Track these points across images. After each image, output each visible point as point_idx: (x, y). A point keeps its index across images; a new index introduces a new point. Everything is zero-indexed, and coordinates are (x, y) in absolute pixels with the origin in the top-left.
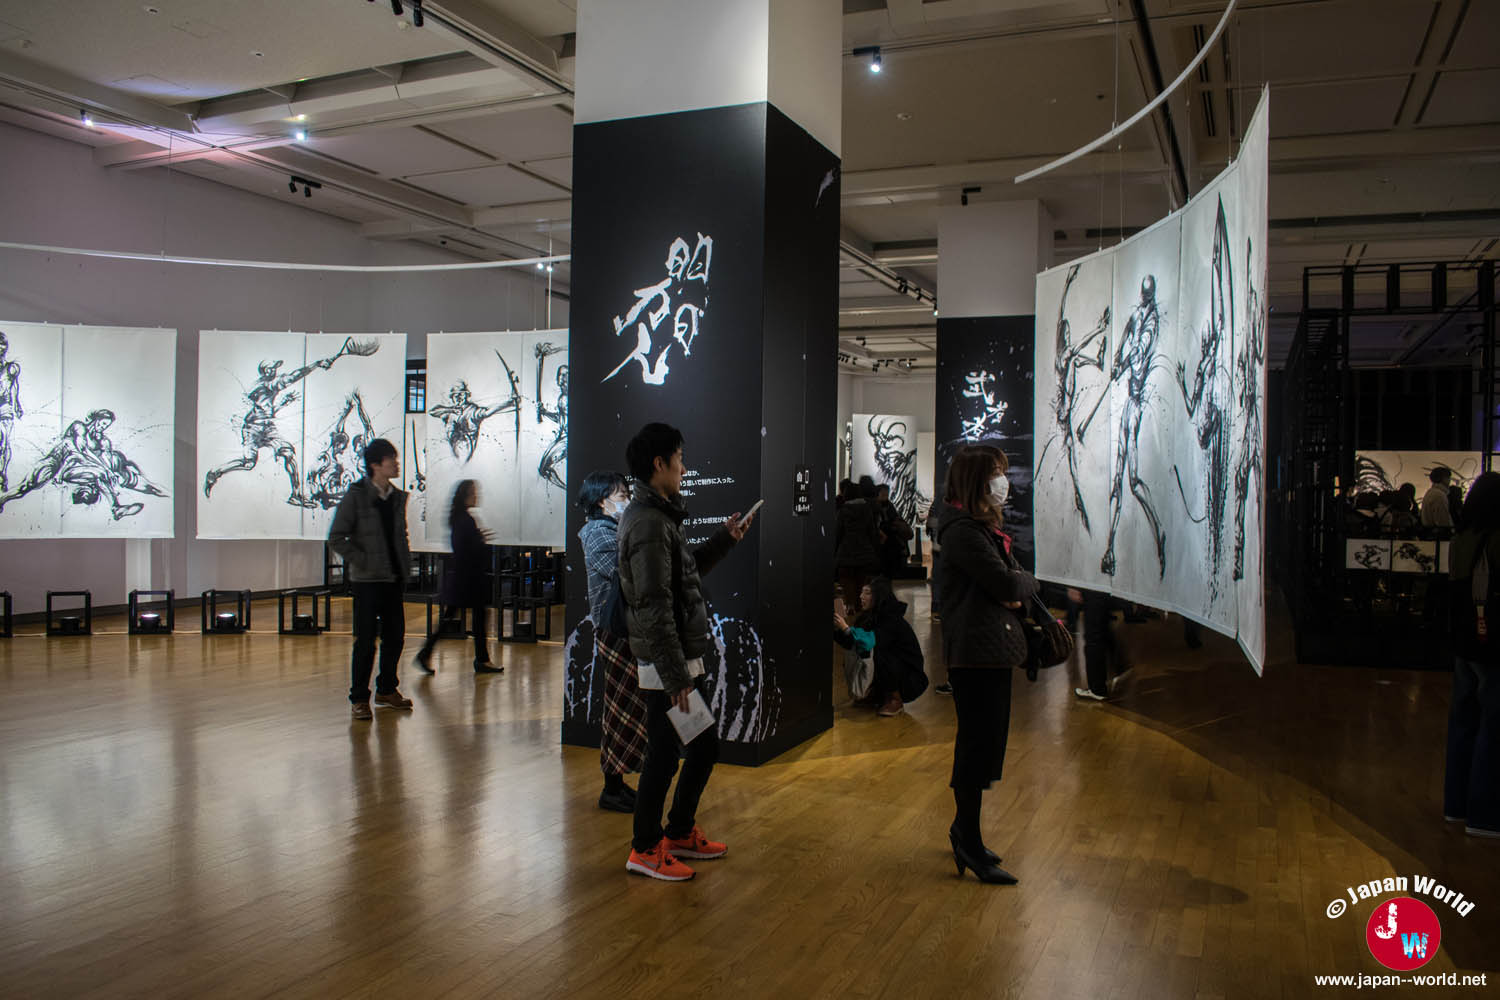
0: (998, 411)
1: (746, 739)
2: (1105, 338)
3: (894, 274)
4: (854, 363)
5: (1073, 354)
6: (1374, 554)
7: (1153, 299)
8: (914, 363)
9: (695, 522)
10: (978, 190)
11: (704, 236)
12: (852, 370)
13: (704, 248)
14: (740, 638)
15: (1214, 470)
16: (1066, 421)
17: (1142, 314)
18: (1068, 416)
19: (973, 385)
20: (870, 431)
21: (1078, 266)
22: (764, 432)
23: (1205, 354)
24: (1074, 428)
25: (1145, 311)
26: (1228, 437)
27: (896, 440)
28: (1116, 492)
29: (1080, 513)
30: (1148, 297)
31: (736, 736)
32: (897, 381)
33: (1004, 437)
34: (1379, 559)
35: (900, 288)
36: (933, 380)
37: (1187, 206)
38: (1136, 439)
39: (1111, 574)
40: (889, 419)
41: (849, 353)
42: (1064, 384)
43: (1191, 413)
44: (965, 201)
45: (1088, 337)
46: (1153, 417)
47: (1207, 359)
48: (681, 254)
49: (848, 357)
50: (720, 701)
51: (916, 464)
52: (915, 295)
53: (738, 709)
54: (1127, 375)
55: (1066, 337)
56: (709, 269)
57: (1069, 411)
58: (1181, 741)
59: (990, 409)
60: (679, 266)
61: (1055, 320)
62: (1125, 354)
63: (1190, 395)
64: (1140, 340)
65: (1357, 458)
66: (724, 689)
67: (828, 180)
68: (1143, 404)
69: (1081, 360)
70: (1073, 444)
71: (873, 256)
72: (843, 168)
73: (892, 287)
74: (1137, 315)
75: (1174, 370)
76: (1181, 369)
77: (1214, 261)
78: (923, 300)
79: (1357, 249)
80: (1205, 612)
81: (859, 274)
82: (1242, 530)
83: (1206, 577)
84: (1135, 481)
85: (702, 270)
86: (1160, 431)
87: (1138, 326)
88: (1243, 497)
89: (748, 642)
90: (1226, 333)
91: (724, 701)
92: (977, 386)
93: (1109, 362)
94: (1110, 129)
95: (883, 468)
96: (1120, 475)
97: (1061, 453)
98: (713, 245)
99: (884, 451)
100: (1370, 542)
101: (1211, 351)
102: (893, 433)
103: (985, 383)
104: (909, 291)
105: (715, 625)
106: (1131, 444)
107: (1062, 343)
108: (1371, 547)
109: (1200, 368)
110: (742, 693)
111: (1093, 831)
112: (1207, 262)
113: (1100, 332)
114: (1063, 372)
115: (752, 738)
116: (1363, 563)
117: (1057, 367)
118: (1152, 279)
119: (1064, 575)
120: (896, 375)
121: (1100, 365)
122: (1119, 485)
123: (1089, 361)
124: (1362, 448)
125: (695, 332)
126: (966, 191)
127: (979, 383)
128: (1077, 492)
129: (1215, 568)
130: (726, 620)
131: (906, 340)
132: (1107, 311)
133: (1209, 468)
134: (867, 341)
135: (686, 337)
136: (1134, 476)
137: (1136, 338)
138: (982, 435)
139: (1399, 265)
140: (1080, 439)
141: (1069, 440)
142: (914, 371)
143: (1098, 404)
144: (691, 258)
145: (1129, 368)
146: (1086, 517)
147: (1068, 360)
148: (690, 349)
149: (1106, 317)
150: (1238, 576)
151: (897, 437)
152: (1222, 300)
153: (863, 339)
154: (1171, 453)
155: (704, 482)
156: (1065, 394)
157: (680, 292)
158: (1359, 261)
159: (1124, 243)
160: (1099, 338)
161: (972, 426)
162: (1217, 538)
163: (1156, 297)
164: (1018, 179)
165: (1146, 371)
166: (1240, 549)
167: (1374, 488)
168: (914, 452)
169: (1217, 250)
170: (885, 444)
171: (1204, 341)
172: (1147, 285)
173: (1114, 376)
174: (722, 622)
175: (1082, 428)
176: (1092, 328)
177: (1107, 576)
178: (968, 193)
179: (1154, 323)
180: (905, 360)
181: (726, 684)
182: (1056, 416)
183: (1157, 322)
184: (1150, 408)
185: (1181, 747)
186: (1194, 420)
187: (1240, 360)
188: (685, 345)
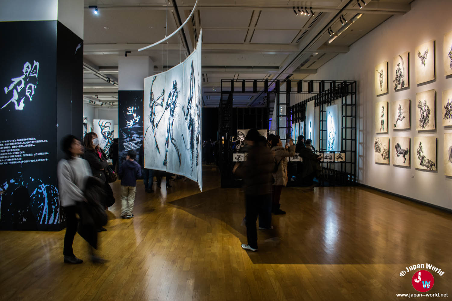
0: (137, 119)
1: (55, 223)
2: (163, 98)
3: (106, 77)
4: (95, 103)
5: (154, 102)
6: (240, 157)
7: (176, 87)
8: (114, 104)
9: (35, 155)
10: (130, 52)
11: (36, 62)
12: (95, 106)
13: (36, 66)
14: (52, 191)
15: (191, 136)
16: (153, 122)
17: (173, 91)
18: (153, 120)
19: (130, 111)
20: (99, 125)
21: (156, 77)
22: (57, 125)
23: (189, 103)
24: (155, 124)
25: (174, 90)
26: (194, 126)
27: (108, 127)
28: (167, 142)
29: (157, 148)
30: (175, 86)
31: (52, 222)
32: (109, 109)
33: (139, 126)
34: (241, 159)
35: (108, 81)
36: (118, 109)
37: (184, 61)
38: (172, 127)
39: (166, 166)
40: (105, 121)
41: (93, 100)
42: (152, 111)
43: (186, 120)
44: (126, 55)
45: (158, 98)
46: (177, 121)
47: (189, 105)
48: (28, 67)
49: (93, 101)
50: (46, 211)
51: (114, 135)
52: (113, 83)
53: (52, 213)
54: (169, 108)
55: (153, 97)
56: (38, 73)
57: (154, 119)
58: (188, 212)
59: (135, 118)
60: (28, 71)
61: (150, 92)
62: (169, 103)
63: (186, 114)
64: (173, 99)
65: (238, 132)
66: (47, 208)
67: (79, 46)
68: (174, 117)
69: (157, 104)
70: (155, 128)
71: (99, 71)
72: (84, 43)
73: (106, 80)
74: (172, 91)
75: (182, 108)
76: (183, 107)
77: (191, 77)
78: (115, 84)
79: (237, 75)
80: (190, 175)
81: (95, 76)
82: (198, 152)
83: (190, 165)
84: (172, 139)
85: (36, 73)
86: (178, 125)
87: (172, 94)
88: (198, 143)
89: (54, 192)
90: (194, 97)
91: (47, 211)
92: (131, 111)
93: (165, 105)
94: (164, 37)
95: (104, 136)
96: (168, 137)
97: (152, 131)
98: (39, 65)
99: (104, 131)
100: (239, 154)
101: (190, 102)
102: (106, 125)
103: (133, 110)
104: (111, 82)
105: (43, 187)
106: (171, 128)
107: (151, 99)
108: (239, 155)
109: (188, 107)
110: (53, 208)
111: (162, 239)
112: (189, 77)
113: (162, 96)
114: (152, 107)
115: (57, 222)
116: (237, 160)
117: (150, 106)
118: (176, 81)
119: (153, 167)
120: (108, 107)
121: (162, 106)
122: (168, 140)
123: (159, 104)
124: (239, 129)
125: (33, 93)
126: (126, 52)
127: (131, 110)
128: (156, 142)
129: (192, 163)
130: (47, 185)
131: (111, 97)
132: (164, 90)
133: (190, 135)
134: (98, 97)
135: (30, 95)
136: (172, 137)
137: (172, 98)
138: (133, 126)
139: (245, 80)
140: (157, 127)
141: (154, 127)
142: (114, 106)
143: (162, 117)
144: (32, 69)
145: (170, 107)
146: (159, 150)
147: (153, 104)
148: (32, 98)
149: (164, 92)
150: (197, 165)
151: (108, 126)
152: (193, 88)
153: (97, 96)
154: (181, 131)
155: (38, 141)
156: (153, 114)
157: (28, 80)
158: (237, 78)
159: (168, 70)
160: (162, 98)
161: (129, 123)
162: (192, 154)
163: (177, 86)
164: (139, 50)
165: (175, 107)
166: (197, 157)
167: (242, 140)
168: (113, 131)
169: (191, 74)
170: (104, 129)
171: (189, 99)
172: (175, 83)
173: (166, 109)
174: (45, 186)
175: (157, 124)
176: (160, 95)
177: (165, 166)
178: (127, 53)
179: (176, 94)
180: (111, 103)
181: (48, 206)
182: (150, 120)
183: (177, 94)
184: (176, 118)
185: (188, 213)
186: (187, 121)
187: (197, 105)
188: (30, 97)
